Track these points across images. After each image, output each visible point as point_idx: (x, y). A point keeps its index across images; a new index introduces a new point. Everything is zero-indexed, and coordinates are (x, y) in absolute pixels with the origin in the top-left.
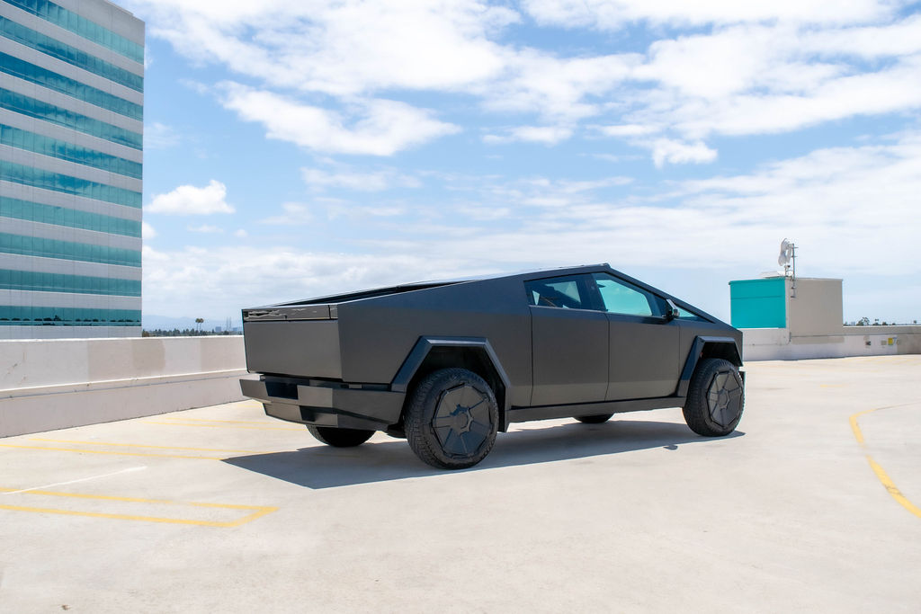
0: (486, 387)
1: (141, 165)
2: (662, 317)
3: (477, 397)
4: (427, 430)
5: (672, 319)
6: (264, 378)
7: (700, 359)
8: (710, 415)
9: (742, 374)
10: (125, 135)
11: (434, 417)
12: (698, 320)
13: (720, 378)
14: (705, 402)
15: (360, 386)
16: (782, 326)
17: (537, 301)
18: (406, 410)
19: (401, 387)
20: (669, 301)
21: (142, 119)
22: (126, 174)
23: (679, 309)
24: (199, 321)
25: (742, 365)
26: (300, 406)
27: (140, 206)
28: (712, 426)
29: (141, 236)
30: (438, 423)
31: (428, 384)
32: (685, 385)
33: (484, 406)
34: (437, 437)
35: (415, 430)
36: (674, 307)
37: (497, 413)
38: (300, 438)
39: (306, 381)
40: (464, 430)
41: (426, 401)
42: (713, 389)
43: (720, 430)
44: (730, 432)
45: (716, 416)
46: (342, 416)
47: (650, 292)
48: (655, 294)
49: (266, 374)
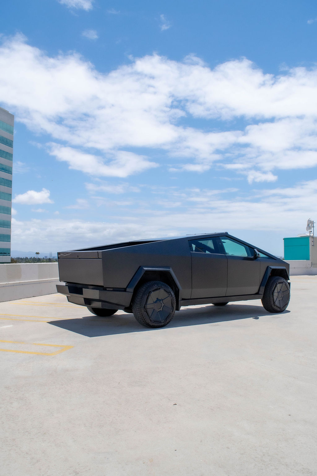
0: (170, 290)
1: (11, 181)
2: (252, 257)
3: (166, 295)
4: (143, 310)
5: (257, 258)
6: (68, 284)
7: (270, 277)
8: (274, 303)
9: (289, 284)
10: (4, 167)
11: (146, 303)
12: (269, 258)
13: (279, 286)
14: (272, 297)
15: (112, 289)
16: (308, 259)
17: (194, 249)
18: (133, 300)
19: (131, 290)
20: (255, 250)
21: (12, 160)
22: (4, 185)
23: (260, 253)
24: (37, 253)
25: (289, 280)
26: (84, 298)
27: (11, 200)
28: (275, 308)
29: (11, 214)
30: (148, 306)
31: (143, 289)
32: (263, 289)
33: (169, 299)
34: (147, 313)
35: (138, 310)
36: (258, 252)
37: (175, 302)
38: (84, 312)
39: (87, 286)
40: (159, 310)
41: (142, 296)
42: (276, 291)
43: (279, 310)
44: (283, 311)
45: (277, 303)
46: (103, 303)
47: (247, 245)
48: (249, 246)
49: (68, 283)
